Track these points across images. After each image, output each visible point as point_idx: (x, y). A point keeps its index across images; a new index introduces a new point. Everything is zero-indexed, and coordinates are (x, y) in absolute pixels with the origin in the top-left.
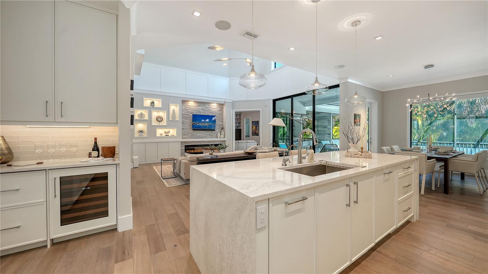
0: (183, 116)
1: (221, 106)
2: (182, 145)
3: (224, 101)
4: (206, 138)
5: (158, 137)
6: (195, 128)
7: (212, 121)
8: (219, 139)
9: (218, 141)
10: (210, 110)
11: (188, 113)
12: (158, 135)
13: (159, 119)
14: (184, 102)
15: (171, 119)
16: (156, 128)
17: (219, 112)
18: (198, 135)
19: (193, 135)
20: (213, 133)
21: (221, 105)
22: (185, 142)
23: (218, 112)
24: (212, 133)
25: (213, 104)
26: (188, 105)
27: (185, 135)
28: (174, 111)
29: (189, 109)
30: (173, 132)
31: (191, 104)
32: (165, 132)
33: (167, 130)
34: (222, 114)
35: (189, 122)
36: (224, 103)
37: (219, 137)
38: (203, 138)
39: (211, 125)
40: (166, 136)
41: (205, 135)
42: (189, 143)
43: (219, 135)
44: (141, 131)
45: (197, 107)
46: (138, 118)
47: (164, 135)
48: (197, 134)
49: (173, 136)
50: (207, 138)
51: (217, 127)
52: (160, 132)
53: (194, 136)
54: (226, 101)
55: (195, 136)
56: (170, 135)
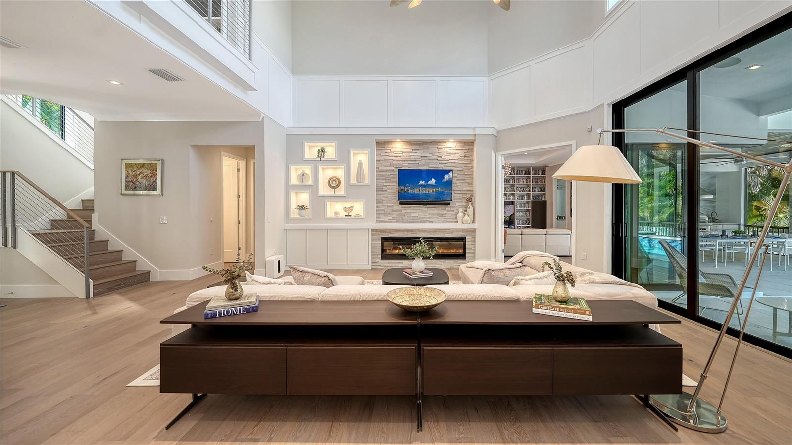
0: (380, 174)
1: (466, 148)
2: (375, 237)
3: (471, 132)
4: (430, 222)
5: (331, 219)
6: (406, 200)
7: (444, 182)
8: (460, 226)
9: (458, 230)
10: (440, 159)
11: (392, 168)
12: (330, 214)
13: (334, 182)
14: (381, 144)
15: (354, 181)
16: (326, 201)
17: (463, 162)
18: (413, 215)
19: (402, 215)
20: (448, 211)
21: (468, 144)
22: (382, 231)
23: (460, 162)
24: (445, 212)
25: (448, 144)
26: (392, 149)
27: (385, 214)
28: (360, 165)
29: (394, 158)
30: (358, 208)
31: (399, 148)
32: (345, 209)
33: (348, 205)
34: (469, 166)
35: (393, 187)
36: (472, 138)
37: (460, 221)
38: (423, 221)
39: (442, 192)
40: (345, 216)
41: (430, 216)
42: (390, 233)
43: (460, 215)
44: (302, 208)
46: (298, 183)
47: (342, 214)
48: (410, 213)
49: (358, 218)
50: (432, 222)
51: (456, 196)
52: (335, 209)
53: (404, 218)
54: (478, 131)
55: (406, 217)
56: (353, 214)
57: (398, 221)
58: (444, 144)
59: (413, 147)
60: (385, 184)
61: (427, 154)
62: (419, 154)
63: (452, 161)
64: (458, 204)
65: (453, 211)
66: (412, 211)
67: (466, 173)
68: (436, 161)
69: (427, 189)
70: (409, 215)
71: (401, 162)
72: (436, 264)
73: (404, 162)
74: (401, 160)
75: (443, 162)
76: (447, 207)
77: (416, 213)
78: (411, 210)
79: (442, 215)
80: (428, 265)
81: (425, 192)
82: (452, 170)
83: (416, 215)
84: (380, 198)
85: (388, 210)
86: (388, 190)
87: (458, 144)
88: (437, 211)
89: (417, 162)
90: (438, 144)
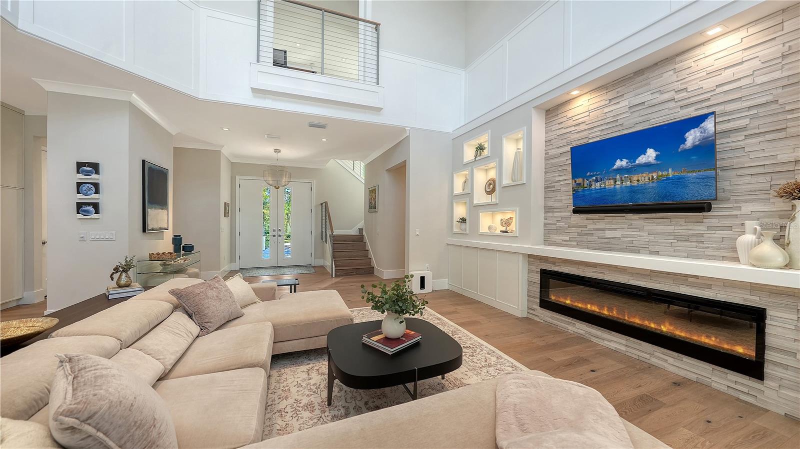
4: (652, 253)
18: (608, 234)
19: (587, 234)
20: (710, 228)
24: (699, 229)
29: (573, 128)
38: (636, 250)
41: (652, 238)
44: (463, 220)
45: (606, 110)
48: (604, 230)
50: (657, 253)
53: (590, 238)
57: (579, 245)
58: (698, 51)
59: (611, 95)
60: (557, 179)
61: (646, 97)
62: (624, 103)
63: (726, 88)
64: (747, 208)
65: (730, 228)
66: (608, 226)
67: (788, 108)
68: (672, 104)
69: (635, 178)
70: (601, 234)
71: (587, 132)
72: (651, 354)
73: (590, 132)
74: (587, 127)
75: (693, 100)
76: (704, 217)
77: (615, 230)
78: (607, 223)
79: (687, 238)
80: (629, 349)
81: (628, 183)
82: (713, 113)
83: (618, 234)
84: (551, 203)
85: (562, 224)
86: (563, 189)
87: (752, 30)
88: (672, 228)
89: (619, 122)
90: (678, 59)
